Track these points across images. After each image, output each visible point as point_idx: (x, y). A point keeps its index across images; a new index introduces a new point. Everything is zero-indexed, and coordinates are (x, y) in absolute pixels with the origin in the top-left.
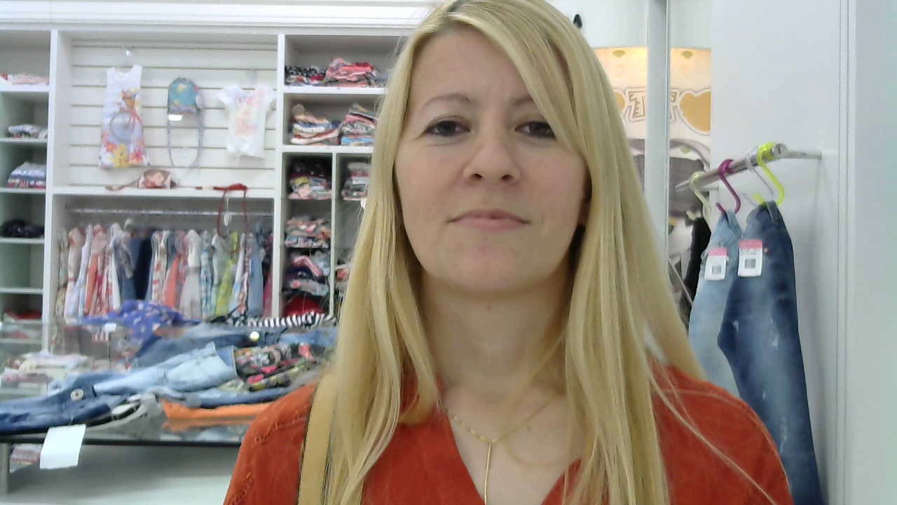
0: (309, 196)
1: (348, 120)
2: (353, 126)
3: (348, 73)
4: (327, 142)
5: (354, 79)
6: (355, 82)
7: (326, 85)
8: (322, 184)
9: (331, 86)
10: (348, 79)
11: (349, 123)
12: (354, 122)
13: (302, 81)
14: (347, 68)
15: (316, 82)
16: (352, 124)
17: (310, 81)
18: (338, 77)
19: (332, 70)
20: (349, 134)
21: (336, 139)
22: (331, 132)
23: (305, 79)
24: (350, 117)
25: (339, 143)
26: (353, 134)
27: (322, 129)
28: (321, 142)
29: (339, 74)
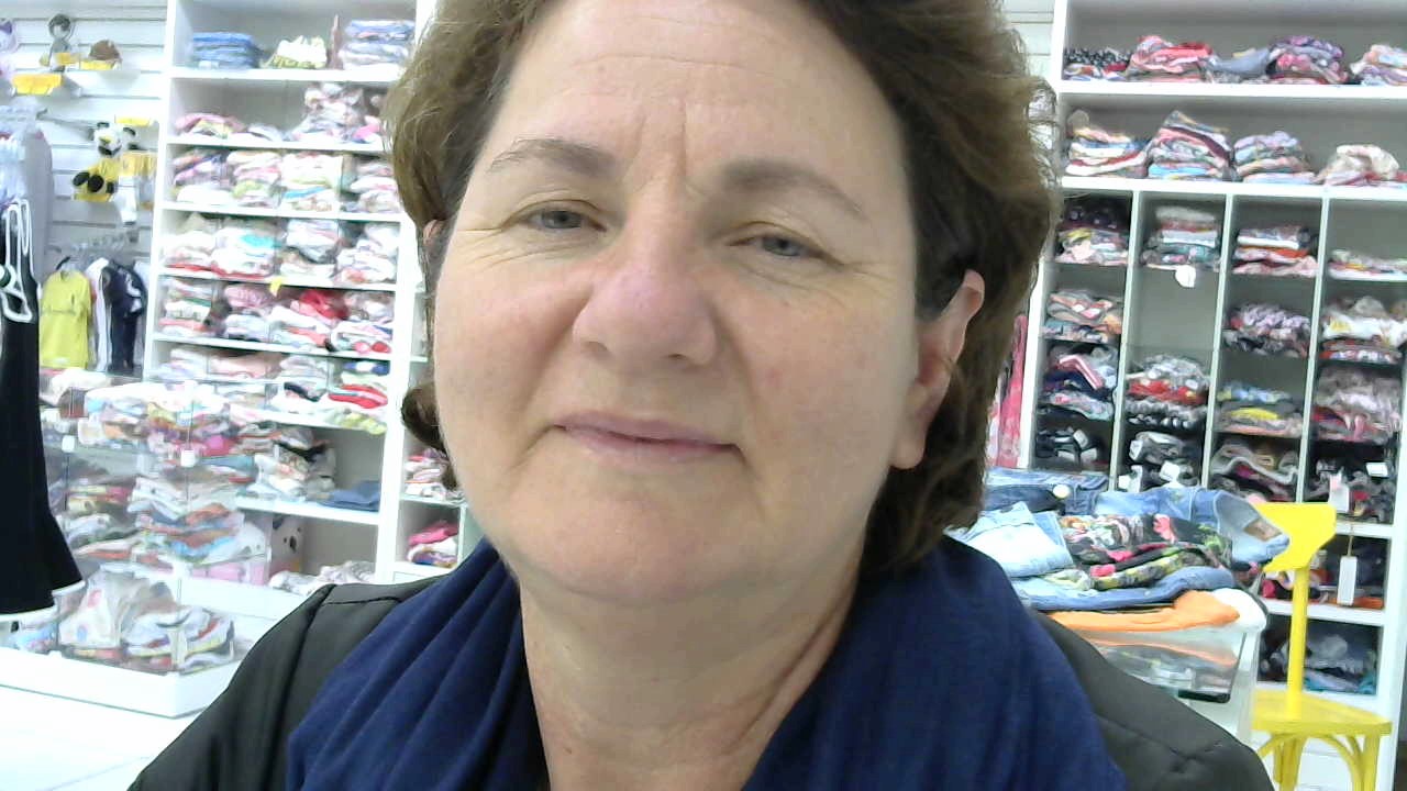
0: (1090, 259)
1: (1161, 138)
2: (1170, 148)
3: (1169, 60)
4: (1125, 172)
5: (1179, 69)
6: (1179, 75)
7: (1128, 79)
8: (1111, 242)
9: (1139, 80)
10: (1169, 70)
11: (1165, 142)
12: (1174, 140)
13: (1091, 74)
14: (1167, 52)
15: (1113, 75)
16: (1168, 143)
17: (1104, 74)
18: (1151, 67)
19: (1143, 55)
20: (1163, 160)
21: (1140, 168)
22: (1132, 156)
23: (1096, 70)
24: (1165, 133)
25: (1146, 175)
26: (1168, 161)
27: (1117, 152)
28: (1115, 172)
29: (1155, 62)
